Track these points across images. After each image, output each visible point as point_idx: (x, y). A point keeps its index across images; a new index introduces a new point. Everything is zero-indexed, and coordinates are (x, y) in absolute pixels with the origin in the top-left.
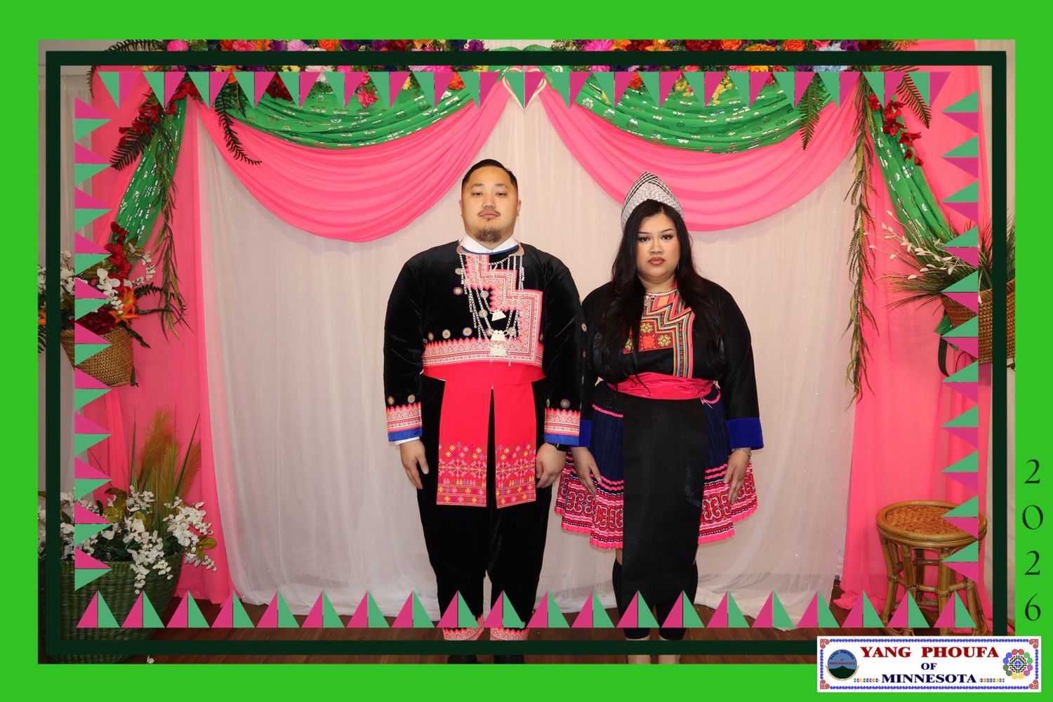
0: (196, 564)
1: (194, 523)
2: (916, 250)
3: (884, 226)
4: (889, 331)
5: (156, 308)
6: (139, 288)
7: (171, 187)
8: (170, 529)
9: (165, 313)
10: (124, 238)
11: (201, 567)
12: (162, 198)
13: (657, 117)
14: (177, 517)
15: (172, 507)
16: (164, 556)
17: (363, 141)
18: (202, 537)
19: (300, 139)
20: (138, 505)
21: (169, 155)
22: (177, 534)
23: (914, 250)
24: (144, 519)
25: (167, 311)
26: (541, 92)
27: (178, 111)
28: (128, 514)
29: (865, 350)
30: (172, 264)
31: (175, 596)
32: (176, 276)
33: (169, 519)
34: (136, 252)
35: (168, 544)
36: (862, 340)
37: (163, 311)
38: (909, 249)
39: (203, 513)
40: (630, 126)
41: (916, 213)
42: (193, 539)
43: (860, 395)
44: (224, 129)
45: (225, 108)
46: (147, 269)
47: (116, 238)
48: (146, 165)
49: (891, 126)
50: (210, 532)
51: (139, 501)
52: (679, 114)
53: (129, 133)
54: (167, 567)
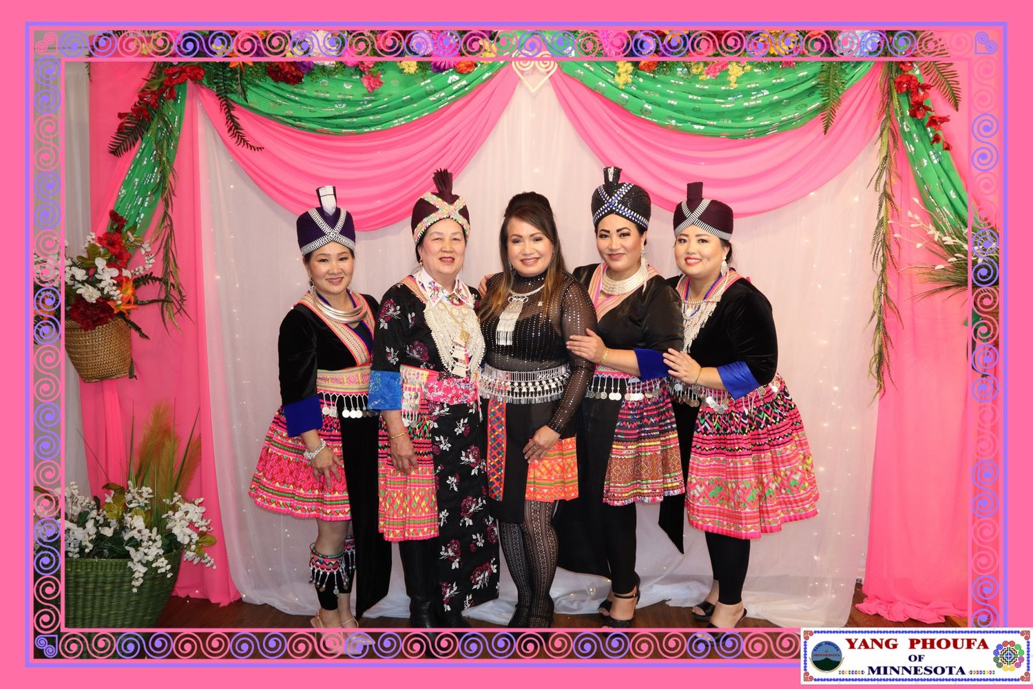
0: (195, 562)
1: (194, 520)
2: (944, 239)
3: (910, 214)
4: (914, 324)
5: (157, 298)
6: (138, 278)
7: (171, 173)
8: (169, 526)
9: (165, 304)
10: (123, 226)
11: (201, 565)
12: (161, 185)
13: (672, 102)
14: (176, 514)
15: (171, 504)
16: (164, 554)
17: (368, 126)
18: (201, 534)
19: (303, 124)
20: (136, 501)
21: (169, 141)
22: (176, 531)
23: (941, 239)
24: (144, 515)
25: (167, 301)
26: (551, 76)
27: (178, 95)
28: (127, 510)
29: (889, 343)
30: (173, 253)
31: (174, 594)
32: (176, 265)
33: (168, 516)
34: (135, 241)
35: (167, 542)
36: (885, 334)
37: (163, 301)
38: (936, 238)
39: (203, 509)
40: (643, 111)
41: (944, 201)
42: (192, 536)
43: (882, 391)
44: (226, 114)
45: (226, 92)
46: (146, 258)
47: (115, 227)
48: (145, 152)
49: (917, 108)
50: (210, 529)
51: (137, 497)
52: (695, 97)
53: (128, 119)
54: (167, 565)
